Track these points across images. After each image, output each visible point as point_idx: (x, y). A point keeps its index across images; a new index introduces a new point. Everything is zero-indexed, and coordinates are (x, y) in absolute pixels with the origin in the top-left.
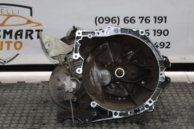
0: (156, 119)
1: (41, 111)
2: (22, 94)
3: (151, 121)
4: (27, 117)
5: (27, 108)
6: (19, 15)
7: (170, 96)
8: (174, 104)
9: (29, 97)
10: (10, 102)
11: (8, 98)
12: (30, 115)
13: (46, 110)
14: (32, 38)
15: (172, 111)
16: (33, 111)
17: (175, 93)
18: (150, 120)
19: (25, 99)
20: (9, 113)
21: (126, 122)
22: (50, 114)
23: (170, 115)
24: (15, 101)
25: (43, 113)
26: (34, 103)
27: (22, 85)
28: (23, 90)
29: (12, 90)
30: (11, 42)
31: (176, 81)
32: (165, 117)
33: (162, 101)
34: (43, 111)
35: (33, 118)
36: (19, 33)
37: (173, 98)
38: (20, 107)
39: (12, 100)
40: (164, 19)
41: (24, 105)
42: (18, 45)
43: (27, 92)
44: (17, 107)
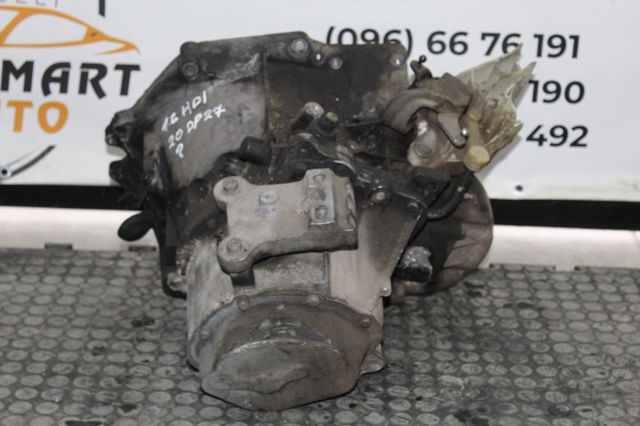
0: (530, 403)
1: (123, 358)
2: (59, 290)
3: (510, 412)
4: (72, 376)
5: (74, 342)
6: (60, 9)
7: (580, 321)
8: (594, 350)
9: (82, 301)
10: (15, 320)
11: (7, 303)
12: (80, 370)
13: (140, 353)
14: (100, 93)
15: (586, 375)
16: (95, 354)
17: (599, 307)
18: (507, 408)
19: (69, 310)
20: (8, 361)
21: (421, 413)
22: (153, 369)
23: (577, 390)
24: (30, 315)
25: (126, 366)
26: (100, 324)
27: (60, 257)
28: (63, 276)
29: (26, 274)
30: (29, 104)
31: (601, 264)
32: (562, 398)
33: (553, 336)
34: (128, 358)
35: (90, 381)
36: (57, 73)
37: (591, 327)
38: (47, 338)
39: (22, 312)
40: (570, 43)
41: (64, 333)
42: (53, 116)
43: (78, 286)
44: (37, 338)
